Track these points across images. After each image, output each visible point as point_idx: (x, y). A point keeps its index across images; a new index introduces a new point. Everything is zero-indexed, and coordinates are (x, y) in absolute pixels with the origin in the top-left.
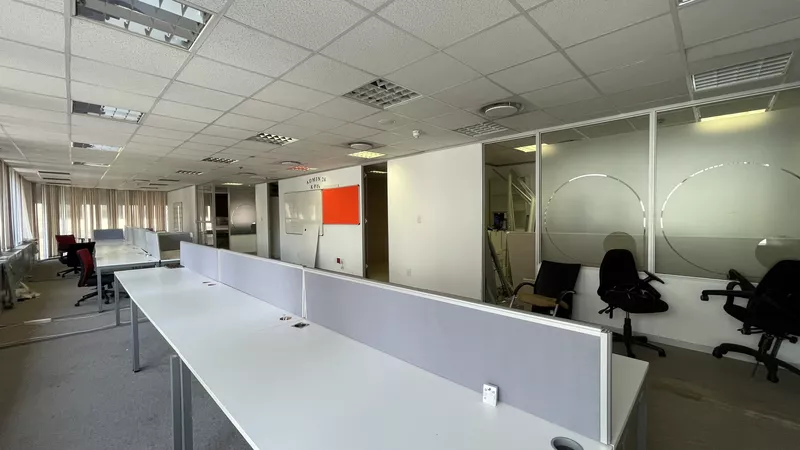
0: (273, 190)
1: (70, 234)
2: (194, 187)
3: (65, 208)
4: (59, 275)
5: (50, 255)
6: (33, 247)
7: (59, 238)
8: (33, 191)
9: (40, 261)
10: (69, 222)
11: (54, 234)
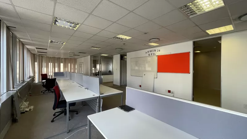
0: (122, 58)
1: (45, 73)
2: (89, 57)
3: (44, 64)
4: (42, 92)
5: (39, 81)
6: (33, 79)
7: (42, 75)
8: (34, 58)
9: (35, 84)
10: (45, 69)
11: (41, 73)
